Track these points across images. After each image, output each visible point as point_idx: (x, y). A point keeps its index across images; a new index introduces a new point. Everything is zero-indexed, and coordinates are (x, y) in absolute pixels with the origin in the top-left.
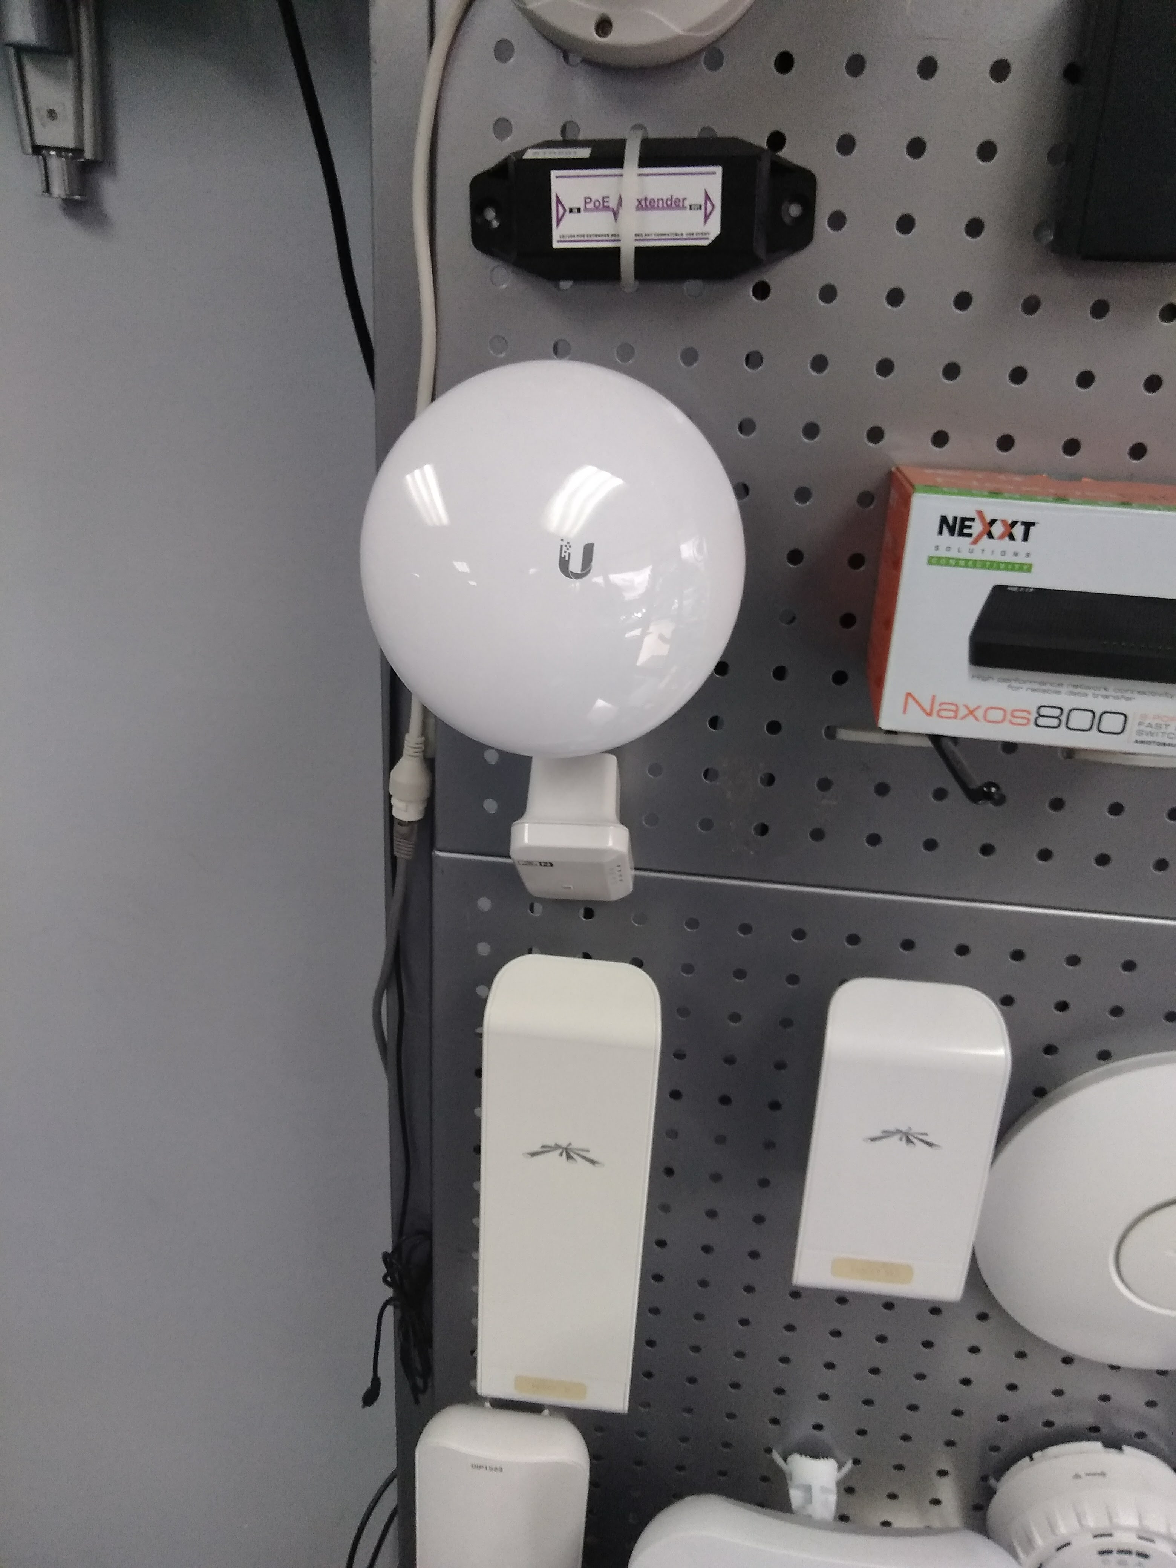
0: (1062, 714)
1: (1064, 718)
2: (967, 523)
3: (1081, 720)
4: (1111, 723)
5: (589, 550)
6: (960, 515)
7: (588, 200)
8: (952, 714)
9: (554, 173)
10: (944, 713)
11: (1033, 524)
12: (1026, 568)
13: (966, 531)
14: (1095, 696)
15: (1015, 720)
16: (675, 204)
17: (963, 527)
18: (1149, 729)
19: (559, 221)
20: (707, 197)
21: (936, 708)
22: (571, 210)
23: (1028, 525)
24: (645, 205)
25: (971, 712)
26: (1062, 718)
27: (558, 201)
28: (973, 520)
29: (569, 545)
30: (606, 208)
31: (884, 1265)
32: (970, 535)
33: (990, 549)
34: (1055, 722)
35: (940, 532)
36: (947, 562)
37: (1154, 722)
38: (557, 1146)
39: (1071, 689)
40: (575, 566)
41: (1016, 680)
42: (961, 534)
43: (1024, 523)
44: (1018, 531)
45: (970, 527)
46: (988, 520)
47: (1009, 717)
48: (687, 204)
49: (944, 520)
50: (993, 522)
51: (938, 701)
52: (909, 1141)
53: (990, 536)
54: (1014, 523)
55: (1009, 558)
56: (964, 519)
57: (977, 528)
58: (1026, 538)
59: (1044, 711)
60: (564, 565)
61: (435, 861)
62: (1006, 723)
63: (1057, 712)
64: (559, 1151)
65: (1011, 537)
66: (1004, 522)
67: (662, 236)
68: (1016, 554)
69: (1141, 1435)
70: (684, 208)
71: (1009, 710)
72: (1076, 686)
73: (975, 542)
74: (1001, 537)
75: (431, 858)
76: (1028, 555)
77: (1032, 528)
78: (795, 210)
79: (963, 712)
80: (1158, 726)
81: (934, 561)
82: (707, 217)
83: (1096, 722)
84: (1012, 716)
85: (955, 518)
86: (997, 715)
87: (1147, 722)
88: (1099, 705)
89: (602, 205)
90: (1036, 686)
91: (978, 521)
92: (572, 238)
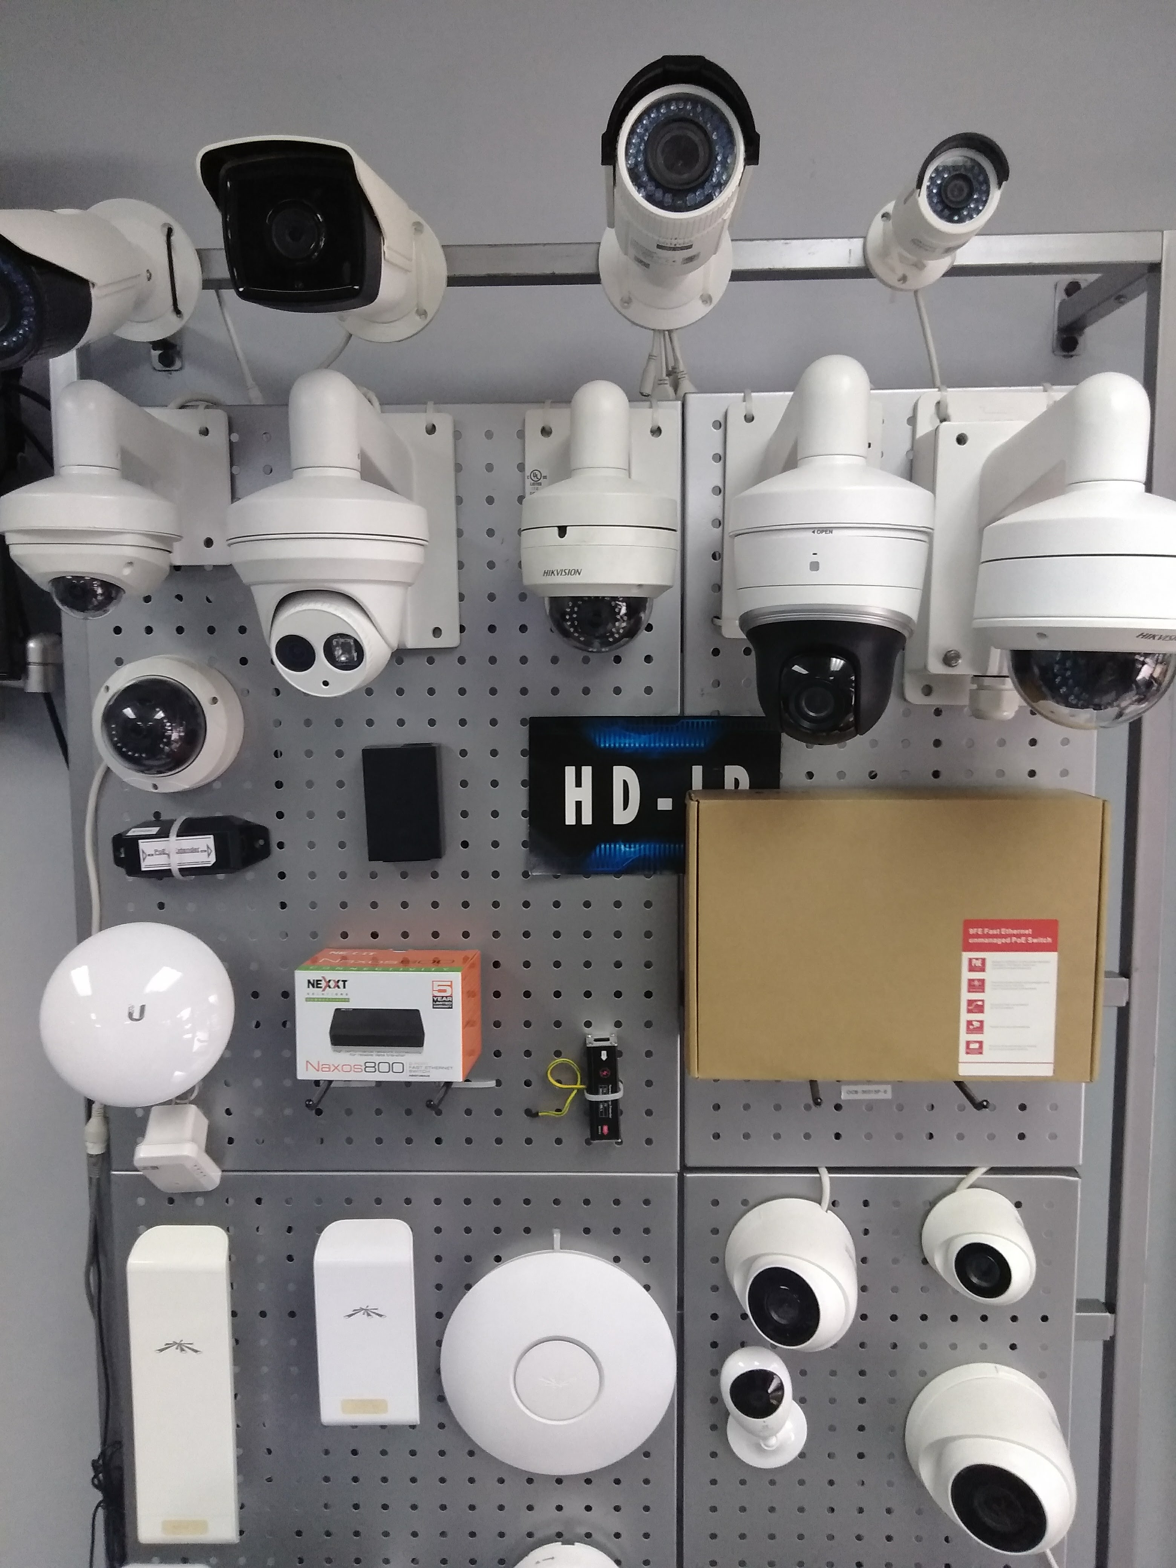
0: (375, 1065)
1: (377, 1067)
2: (319, 982)
3: (384, 1067)
4: (397, 1068)
5: (143, 1008)
6: (316, 979)
7: (156, 851)
8: (328, 1070)
9: (140, 841)
10: (324, 1069)
11: (346, 981)
12: (347, 1000)
13: (319, 986)
14: (388, 1055)
15: (356, 1070)
16: (194, 850)
17: (318, 984)
18: (414, 1069)
19: (144, 859)
20: (208, 847)
21: (321, 1067)
22: (149, 855)
23: (344, 981)
24: (181, 851)
25: (336, 1068)
26: (376, 1067)
27: (143, 852)
28: (320, 981)
29: (133, 1007)
30: (165, 854)
31: (371, 1401)
32: (321, 987)
33: (331, 993)
34: (373, 1070)
35: (309, 987)
36: (313, 1000)
37: (415, 1066)
38: (175, 1343)
39: (377, 1053)
40: (136, 1015)
41: (353, 1051)
42: (317, 987)
43: (343, 981)
44: (341, 984)
45: (320, 984)
46: (328, 980)
47: (353, 1069)
48: (200, 850)
49: (309, 982)
50: (330, 981)
51: (321, 1064)
52: (369, 1315)
53: (330, 987)
54: (338, 981)
55: (339, 996)
56: (317, 981)
57: (323, 984)
58: (344, 987)
59: (367, 1065)
60: (130, 1015)
61: (112, 1177)
62: (352, 1072)
63: (373, 1065)
64: (175, 1346)
65: (339, 987)
66: (334, 981)
67: (189, 863)
68: (342, 994)
69: (588, 1535)
70: (198, 852)
71: (352, 1066)
72: (378, 1052)
73: (324, 990)
74: (334, 988)
75: (109, 1176)
76: (347, 994)
77: (346, 983)
78: (261, 842)
79: (332, 1068)
80: (418, 1067)
81: (308, 1000)
82: (209, 855)
83: (391, 1067)
84: (354, 1068)
85: (314, 980)
86: (347, 1068)
87: (412, 1066)
88: (391, 1060)
89: (163, 853)
90: (361, 1053)
91: (323, 981)
92: (150, 866)
